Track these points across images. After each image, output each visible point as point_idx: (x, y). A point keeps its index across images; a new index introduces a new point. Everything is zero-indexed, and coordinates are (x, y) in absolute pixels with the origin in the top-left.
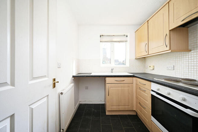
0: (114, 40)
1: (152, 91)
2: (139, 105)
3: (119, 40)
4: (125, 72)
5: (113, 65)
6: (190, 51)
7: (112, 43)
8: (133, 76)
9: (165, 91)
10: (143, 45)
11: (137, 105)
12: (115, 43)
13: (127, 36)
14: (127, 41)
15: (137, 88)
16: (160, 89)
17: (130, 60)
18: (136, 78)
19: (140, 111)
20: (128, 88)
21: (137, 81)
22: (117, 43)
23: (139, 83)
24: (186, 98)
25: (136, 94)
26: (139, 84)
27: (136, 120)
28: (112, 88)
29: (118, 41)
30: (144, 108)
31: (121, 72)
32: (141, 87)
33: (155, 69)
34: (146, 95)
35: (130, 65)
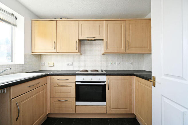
2: (57, 103)
13: (16, 19)
14: (16, 26)
17: (25, 55)
23: (57, 80)
30: (66, 101)
33: (55, 66)
34: (69, 88)
35: (25, 61)
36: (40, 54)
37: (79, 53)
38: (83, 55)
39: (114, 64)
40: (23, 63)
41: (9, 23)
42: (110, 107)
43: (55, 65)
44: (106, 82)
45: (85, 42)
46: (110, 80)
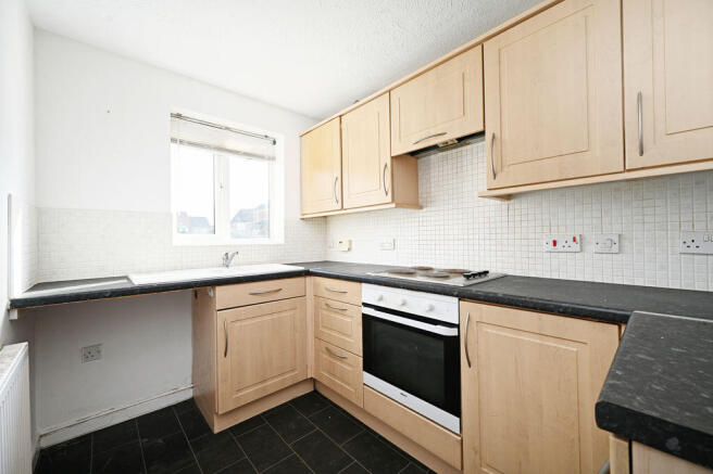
0: (230, 145)
1: (365, 305)
2: (325, 356)
3: (248, 151)
4: (273, 262)
5: (225, 238)
6: (421, 208)
7: (223, 154)
8: (307, 273)
9: (394, 298)
10: (328, 179)
11: (317, 359)
12: (232, 158)
13: (275, 142)
14: (274, 159)
15: (317, 307)
16: (385, 296)
17: (286, 222)
18: (312, 278)
19: (329, 372)
20: (292, 313)
21: (316, 286)
22: (241, 160)
23: (324, 290)
24: (434, 303)
25: (316, 326)
26: (326, 294)
27: (317, 405)
28: (239, 324)
29: (246, 154)
30: (342, 358)
31: (259, 263)
32: (329, 302)
33: (353, 249)
34: (349, 320)
35: (286, 237)
36: (325, 217)
37: (393, 205)
38: (425, 210)
39: (576, 247)
40: (283, 242)
41: (261, 157)
42: (478, 451)
43: (353, 245)
44: (458, 326)
45: (434, 157)
46: (474, 319)
